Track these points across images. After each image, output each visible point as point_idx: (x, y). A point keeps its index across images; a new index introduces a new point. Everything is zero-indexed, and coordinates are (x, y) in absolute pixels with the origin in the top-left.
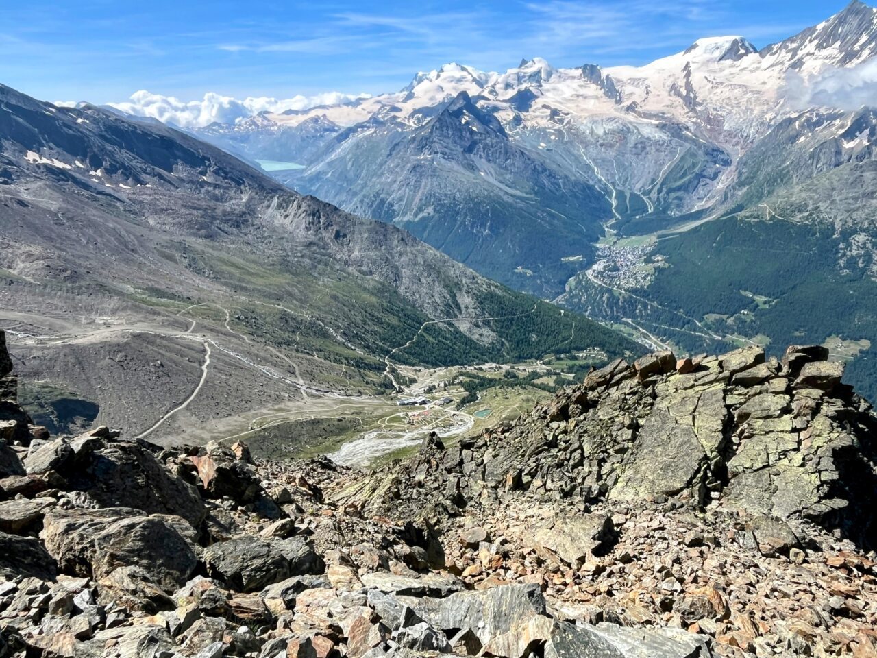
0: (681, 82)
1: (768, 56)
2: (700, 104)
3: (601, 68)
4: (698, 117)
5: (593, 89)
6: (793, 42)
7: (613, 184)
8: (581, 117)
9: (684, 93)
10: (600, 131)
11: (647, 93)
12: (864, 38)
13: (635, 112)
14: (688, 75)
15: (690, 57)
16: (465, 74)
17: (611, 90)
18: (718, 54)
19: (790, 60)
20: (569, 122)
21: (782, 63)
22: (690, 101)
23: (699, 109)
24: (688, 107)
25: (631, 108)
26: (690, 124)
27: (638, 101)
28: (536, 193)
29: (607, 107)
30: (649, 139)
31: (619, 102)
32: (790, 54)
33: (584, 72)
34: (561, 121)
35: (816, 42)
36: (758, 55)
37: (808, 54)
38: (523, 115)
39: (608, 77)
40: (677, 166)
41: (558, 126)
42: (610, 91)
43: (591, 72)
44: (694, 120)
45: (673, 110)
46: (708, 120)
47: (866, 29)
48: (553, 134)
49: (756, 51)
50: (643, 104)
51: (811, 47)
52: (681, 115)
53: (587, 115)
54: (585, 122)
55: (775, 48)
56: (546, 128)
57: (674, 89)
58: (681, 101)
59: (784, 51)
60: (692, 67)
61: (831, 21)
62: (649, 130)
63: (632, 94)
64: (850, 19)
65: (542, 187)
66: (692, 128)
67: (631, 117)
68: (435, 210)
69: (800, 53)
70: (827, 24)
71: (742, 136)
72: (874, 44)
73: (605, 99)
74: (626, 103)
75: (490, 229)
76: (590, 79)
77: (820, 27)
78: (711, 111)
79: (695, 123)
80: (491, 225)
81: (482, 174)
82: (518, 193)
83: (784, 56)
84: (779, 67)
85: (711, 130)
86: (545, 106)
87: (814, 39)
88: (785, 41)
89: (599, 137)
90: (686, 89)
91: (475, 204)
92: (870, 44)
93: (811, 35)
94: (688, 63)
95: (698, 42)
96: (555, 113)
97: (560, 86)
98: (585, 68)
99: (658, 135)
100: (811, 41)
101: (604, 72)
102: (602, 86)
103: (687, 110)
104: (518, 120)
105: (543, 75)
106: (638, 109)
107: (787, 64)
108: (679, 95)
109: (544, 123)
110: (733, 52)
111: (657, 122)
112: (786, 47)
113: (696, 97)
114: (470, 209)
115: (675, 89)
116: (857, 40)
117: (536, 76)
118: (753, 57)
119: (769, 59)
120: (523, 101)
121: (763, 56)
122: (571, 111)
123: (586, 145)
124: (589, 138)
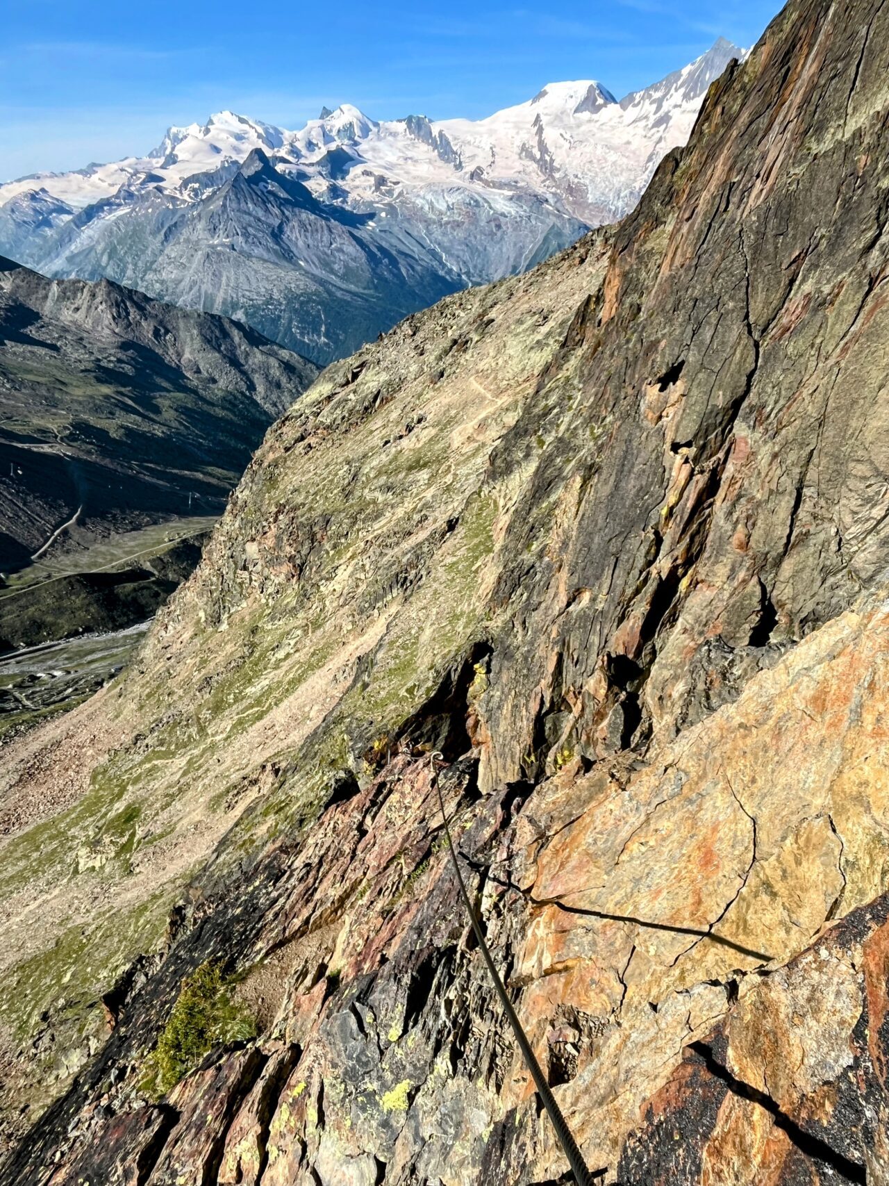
0: (534, 142)
1: (630, 108)
2: (558, 170)
3: (431, 121)
4: (558, 187)
5: (423, 150)
6: (656, 90)
7: (468, 274)
8: (415, 187)
9: (538, 156)
10: (442, 206)
11: (493, 155)
13: (481, 179)
14: (540, 130)
15: (540, 106)
16: (245, 127)
17: (445, 150)
18: (573, 104)
19: (655, 113)
20: (400, 194)
21: (646, 117)
22: (547, 167)
23: (557, 175)
24: (544, 174)
25: (476, 175)
26: (549, 196)
27: (484, 166)
28: (376, 288)
29: (447, 175)
30: (503, 215)
31: (459, 167)
32: (654, 106)
33: (409, 127)
34: (390, 192)
35: (682, 90)
36: (618, 106)
37: (676, 106)
38: (340, 183)
39: (441, 135)
40: (539, 249)
41: (387, 200)
42: (445, 153)
43: (418, 126)
44: (553, 190)
45: (527, 178)
46: (570, 190)
48: (383, 210)
49: (616, 102)
50: (489, 170)
51: (677, 96)
52: (537, 182)
53: (422, 184)
54: (422, 193)
55: (637, 97)
56: (372, 202)
57: (525, 151)
58: (535, 166)
59: (647, 101)
60: (544, 120)
62: (501, 202)
63: (474, 156)
64: (717, 61)
65: (381, 278)
66: (551, 201)
67: (478, 186)
68: (246, 314)
69: (666, 106)
71: (610, 210)
73: (440, 163)
74: (469, 168)
75: (326, 336)
76: (419, 136)
77: (685, 71)
78: (571, 178)
79: (554, 194)
80: (327, 330)
81: (302, 263)
82: (352, 287)
83: (649, 108)
84: (643, 123)
85: (575, 203)
86: (366, 173)
87: (681, 86)
88: (647, 90)
89: (441, 213)
90: (540, 150)
91: (302, 303)
93: (676, 82)
94: (538, 116)
95: (548, 87)
96: (381, 181)
97: (380, 145)
98: (409, 120)
100: (676, 90)
101: (435, 129)
102: (436, 147)
103: (543, 178)
104: (335, 191)
105: (357, 131)
106: (485, 176)
107: (652, 119)
108: (533, 158)
109: (369, 195)
110: (589, 104)
111: (511, 193)
112: (650, 96)
113: (552, 161)
114: (296, 311)
115: (527, 151)
117: (347, 130)
118: (613, 108)
119: (632, 112)
120: (338, 163)
121: (624, 108)
122: (400, 179)
123: (428, 223)
124: (431, 215)
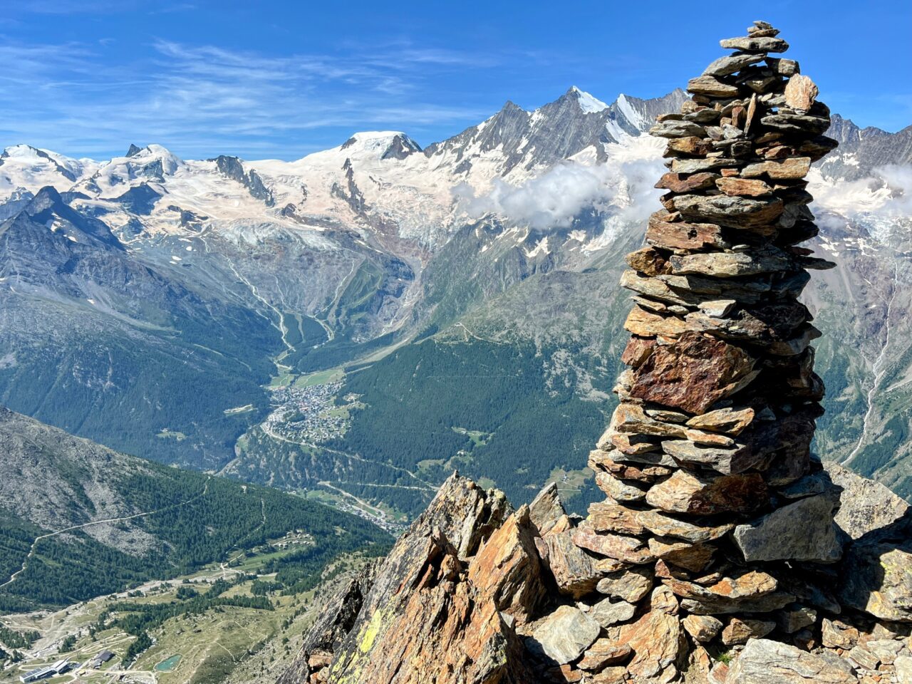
0: (344, 182)
1: (434, 155)
2: (369, 208)
3: (242, 161)
4: (369, 224)
5: (234, 187)
6: (456, 141)
7: (279, 306)
8: (223, 222)
9: (349, 195)
10: (252, 240)
11: (305, 194)
12: (524, 142)
13: (293, 216)
14: (350, 173)
15: (349, 152)
16: (44, 160)
17: (258, 188)
18: (380, 151)
19: (457, 161)
20: (208, 229)
21: (449, 164)
22: (357, 204)
23: (368, 213)
24: (356, 211)
25: (288, 211)
26: (361, 232)
27: (295, 203)
28: (175, 325)
29: (257, 210)
30: (315, 249)
31: (271, 203)
32: (456, 155)
33: (220, 165)
34: (198, 227)
35: (479, 143)
36: (422, 154)
37: (474, 156)
38: (143, 219)
39: (252, 172)
40: (353, 282)
41: (194, 234)
42: (257, 190)
43: (229, 165)
44: (366, 226)
45: (338, 215)
46: (382, 227)
47: (525, 133)
48: (189, 244)
49: (420, 150)
50: (301, 207)
51: (475, 148)
52: (348, 219)
53: (232, 219)
54: (230, 228)
55: (440, 147)
56: (178, 237)
57: (335, 188)
58: (347, 204)
59: (449, 151)
60: (354, 165)
61: (490, 122)
62: (313, 238)
63: (285, 194)
64: (507, 120)
65: (184, 315)
66: (364, 236)
67: (289, 223)
68: (18, 358)
69: (466, 155)
70: (487, 125)
71: (421, 245)
72: (534, 148)
73: (251, 199)
74: (281, 205)
75: (113, 379)
76: (230, 174)
77: (481, 127)
78: (383, 216)
79: (367, 230)
80: (115, 374)
81: (91, 301)
82: (149, 325)
83: (450, 156)
84: (446, 169)
85: (386, 238)
86: (171, 208)
87: (478, 139)
88: (448, 141)
89: (251, 247)
90: (350, 190)
91: (86, 345)
92: (531, 147)
93: (473, 136)
94: (348, 161)
95: (355, 136)
96: (187, 217)
97: (189, 181)
98: (220, 160)
99: (325, 244)
100: (474, 142)
101: (247, 167)
102: (247, 184)
103: (355, 215)
104: (136, 227)
105: (165, 168)
106: (296, 213)
107: (455, 165)
108: (344, 197)
109: (175, 229)
110: (397, 150)
111: (322, 229)
112: (451, 147)
113: (363, 200)
114: (79, 354)
115: (338, 190)
116: (519, 144)
117: (155, 167)
118: (417, 156)
119: (435, 160)
120: (141, 200)
121: (428, 156)
122: (208, 214)
123: (236, 257)
124: (239, 249)
